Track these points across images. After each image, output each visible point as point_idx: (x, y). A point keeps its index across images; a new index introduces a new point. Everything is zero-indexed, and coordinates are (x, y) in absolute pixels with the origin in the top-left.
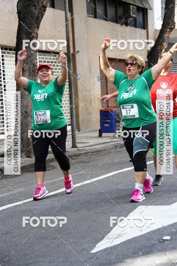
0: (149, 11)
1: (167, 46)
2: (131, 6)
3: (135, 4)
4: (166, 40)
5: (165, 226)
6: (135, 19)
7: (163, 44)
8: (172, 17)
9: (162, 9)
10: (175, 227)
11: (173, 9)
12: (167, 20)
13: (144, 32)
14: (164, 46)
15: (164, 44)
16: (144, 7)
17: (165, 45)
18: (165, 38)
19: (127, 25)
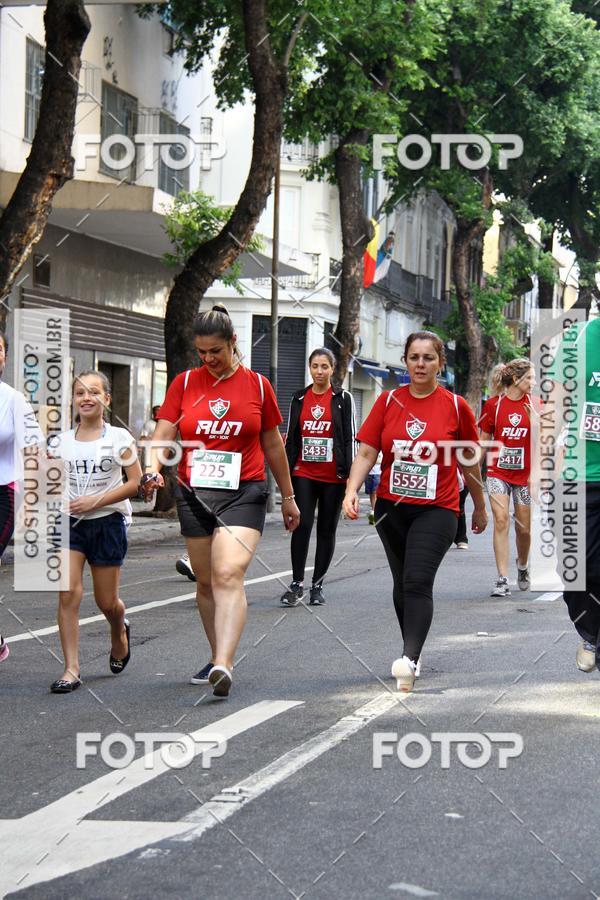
1: (40, 235)
4: (37, 216)
7: (28, 229)
8: (64, 137)
9: (27, 103)
11: (70, 111)
12: (46, 144)
14: (32, 235)
15: (31, 227)
17: (35, 231)
18: (38, 208)
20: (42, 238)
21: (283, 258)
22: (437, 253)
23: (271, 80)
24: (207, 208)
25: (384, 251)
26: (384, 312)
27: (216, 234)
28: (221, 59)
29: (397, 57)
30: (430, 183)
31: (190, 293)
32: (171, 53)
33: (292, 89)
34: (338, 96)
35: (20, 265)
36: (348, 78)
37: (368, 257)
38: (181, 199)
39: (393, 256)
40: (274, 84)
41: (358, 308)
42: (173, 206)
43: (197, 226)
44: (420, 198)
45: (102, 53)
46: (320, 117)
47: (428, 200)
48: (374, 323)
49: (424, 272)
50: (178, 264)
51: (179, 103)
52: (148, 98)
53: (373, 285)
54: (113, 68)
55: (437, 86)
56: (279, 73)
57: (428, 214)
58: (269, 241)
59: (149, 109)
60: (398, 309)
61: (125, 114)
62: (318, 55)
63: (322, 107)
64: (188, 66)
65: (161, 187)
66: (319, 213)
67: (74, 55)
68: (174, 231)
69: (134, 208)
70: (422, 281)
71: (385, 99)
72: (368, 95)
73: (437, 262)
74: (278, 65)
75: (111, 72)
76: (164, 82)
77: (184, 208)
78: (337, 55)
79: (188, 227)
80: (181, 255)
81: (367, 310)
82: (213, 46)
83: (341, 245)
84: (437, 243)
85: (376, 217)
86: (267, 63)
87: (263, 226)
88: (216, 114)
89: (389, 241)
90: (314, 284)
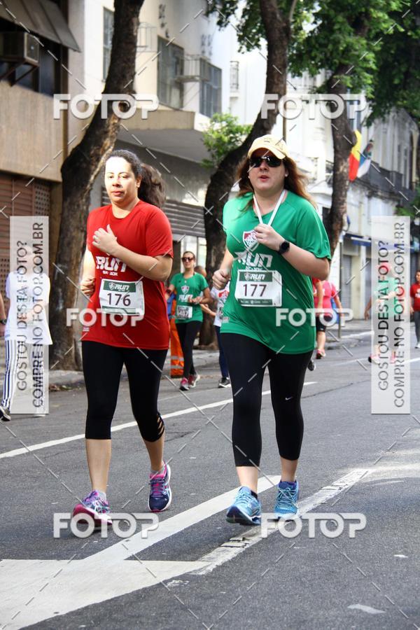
0: (71, 54)
1: (112, 148)
2: (26, 34)
3: (36, 31)
4: (110, 134)
5: (61, 616)
6: (35, 69)
7: (102, 143)
8: (128, 75)
9: (105, 54)
10: (87, 617)
11: (132, 57)
12: (115, 82)
14: (106, 148)
15: (105, 142)
16: (58, 42)
17: (108, 145)
18: (110, 128)
19: (12, 81)
22: (406, 154)
23: (279, 30)
24: (234, 126)
25: (366, 153)
26: (366, 199)
27: (239, 144)
28: (243, 16)
29: (372, 10)
30: (399, 103)
31: (222, 187)
32: (207, 14)
33: (294, 36)
34: (329, 41)
35: (98, 170)
36: (336, 27)
37: (353, 159)
38: (215, 120)
39: (373, 158)
40: (281, 33)
41: (345, 196)
42: (209, 125)
43: (226, 139)
44: (392, 114)
45: (158, 16)
46: (316, 57)
47: (398, 116)
48: (359, 207)
49: (396, 169)
50: (213, 167)
51: (214, 51)
52: (191, 48)
53: (357, 179)
54: (166, 26)
55: (402, 30)
56: (285, 25)
57: (399, 127)
59: (192, 56)
60: (377, 196)
61: (175, 60)
62: (314, 11)
63: (317, 50)
64: (220, 23)
65: (202, 112)
66: (318, 128)
67: (133, 15)
68: (210, 143)
69: (180, 127)
70: (394, 175)
71: (364, 42)
72: (351, 39)
73: (406, 161)
74: (284, 19)
75: (164, 29)
76: (203, 36)
77: (217, 126)
78: (328, 11)
79: (220, 139)
80: (215, 161)
81: (353, 197)
82: (237, 8)
83: (332, 150)
84: (405, 148)
85: (360, 130)
86: (275, 18)
88: (238, 57)
89: (369, 146)
90: (314, 179)
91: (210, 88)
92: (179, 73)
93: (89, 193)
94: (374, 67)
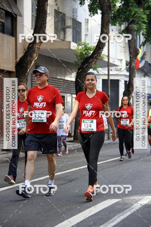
1: (37, 57)
3: (3, 8)
4: (36, 52)
6: (3, 24)
7: (33, 56)
8: (43, 27)
9: (32, 17)
11: (45, 19)
12: (38, 30)
13: (12, 39)
14: (34, 58)
16: (13, 12)
17: (35, 56)
18: (36, 49)
20: (37, 58)
21: (111, 61)
23: (106, 6)
24: (87, 47)
25: (143, 58)
26: (143, 77)
27: (90, 55)
33: (113, 9)
34: (127, 10)
35: (31, 67)
36: (130, 4)
37: (138, 60)
38: (79, 45)
39: (146, 59)
40: (107, 8)
42: (77, 47)
43: (84, 53)
46: (122, 17)
50: (79, 64)
51: (78, 15)
52: (69, 14)
53: (139, 68)
56: (109, 4)
58: (106, 56)
59: (69, 17)
60: (147, 76)
61: (62, 19)
63: (122, 14)
64: (81, 3)
65: (73, 41)
66: (122, 47)
67: (46, 2)
68: (77, 54)
69: (65, 48)
71: (142, 10)
72: (136, 10)
74: (108, 2)
75: (57, 6)
76: (73, 9)
77: (80, 47)
79: (81, 53)
80: (79, 62)
83: (129, 57)
85: (140, 48)
86: (105, 1)
87: (105, 52)
88: (89, 18)
89: (144, 54)
90: (121, 69)
91: (77, 31)
92: (63, 24)
93: (27, 76)
94: (147, 21)
